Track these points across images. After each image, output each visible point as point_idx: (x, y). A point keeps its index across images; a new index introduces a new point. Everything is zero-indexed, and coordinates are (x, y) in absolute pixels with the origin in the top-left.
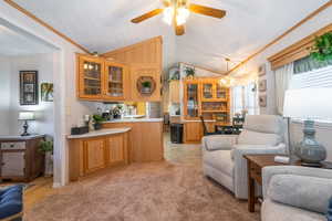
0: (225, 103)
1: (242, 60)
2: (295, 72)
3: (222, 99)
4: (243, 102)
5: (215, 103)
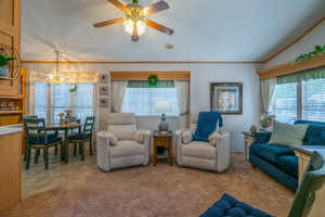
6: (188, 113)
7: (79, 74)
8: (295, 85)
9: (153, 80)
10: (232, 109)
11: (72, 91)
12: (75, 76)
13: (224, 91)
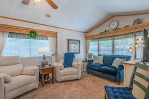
6: (56, 54)
8: (97, 42)
9: (33, 34)
10: (77, 51)
13: (73, 43)
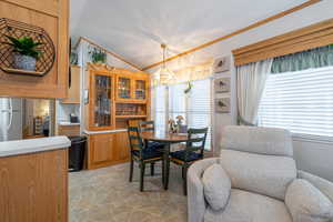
0: (144, 107)
1: (182, 51)
2: (272, 72)
3: (141, 101)
4: (167, 105)
5: (131, 105)
7: (192, 68)
11: (186, 92)
12: (189, 71)
